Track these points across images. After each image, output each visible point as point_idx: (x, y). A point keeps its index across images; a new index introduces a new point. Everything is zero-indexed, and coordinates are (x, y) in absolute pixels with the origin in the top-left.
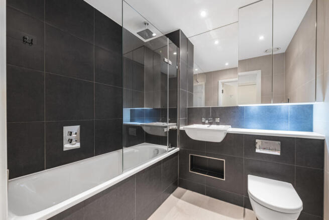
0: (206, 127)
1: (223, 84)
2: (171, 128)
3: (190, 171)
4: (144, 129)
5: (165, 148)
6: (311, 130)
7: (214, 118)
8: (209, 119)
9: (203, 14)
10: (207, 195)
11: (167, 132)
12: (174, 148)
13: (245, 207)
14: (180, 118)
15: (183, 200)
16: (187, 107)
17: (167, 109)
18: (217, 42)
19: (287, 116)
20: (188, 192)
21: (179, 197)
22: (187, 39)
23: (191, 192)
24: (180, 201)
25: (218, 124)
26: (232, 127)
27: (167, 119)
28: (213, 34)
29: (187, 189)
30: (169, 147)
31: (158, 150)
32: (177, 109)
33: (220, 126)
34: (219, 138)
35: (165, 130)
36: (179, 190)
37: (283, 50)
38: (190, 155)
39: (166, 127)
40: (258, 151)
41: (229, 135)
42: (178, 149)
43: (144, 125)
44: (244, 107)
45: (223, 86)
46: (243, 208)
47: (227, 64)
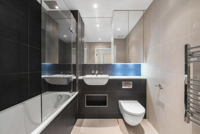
1: (97, 50)
3: (86, 106)
4: (47, 80)
5: (67, 93)
6: (140, 75)
7: (99, 71)
9: (95, 6)
10: (97, 118)
13: (117, 119)
14: (78, 71)
15: (83, 127)
16: (82, 64)
18: (98, 26)
19: (132, 69)
20: (85, 120)
21: (80, 125)
22: (82, 18)
23: (87, 119)
24: (82, 128)
25: (101, 74)
28: (97, 20)
29: (84, 118)
31: (61, 96)
33: (103, 75)
34: (104, 83)
36: (79, 120)
37: (124, 38)
38: (86, 95)
40: (123, 87)
42: (77, 93)
43: (46, 78)
44: (114, 64)
45: (97, 52)
46: (116, 119)
47: (100, 39)
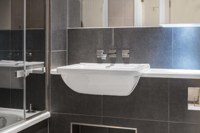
0: (102, 67)
2: (31, 70)
5: (19, 113)
7: (119, 50)
8: (110, 52)
11: (21, 78)
12: (38, 112)
14: (52, 50)
16: (67, 28)
17: (22, 31)
25: (126, 61)
26: (152, 67)
27: (22, 53)
30: (28, 112)
32: (44, 31)
33: (130, 65)
35: (19, 74)
38: (72, 124)
39: (21, 68)
41: (144, 82)
42: (46, 115)
44: (171, 28)
